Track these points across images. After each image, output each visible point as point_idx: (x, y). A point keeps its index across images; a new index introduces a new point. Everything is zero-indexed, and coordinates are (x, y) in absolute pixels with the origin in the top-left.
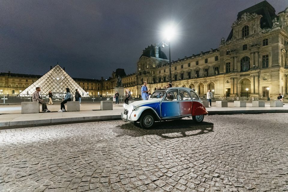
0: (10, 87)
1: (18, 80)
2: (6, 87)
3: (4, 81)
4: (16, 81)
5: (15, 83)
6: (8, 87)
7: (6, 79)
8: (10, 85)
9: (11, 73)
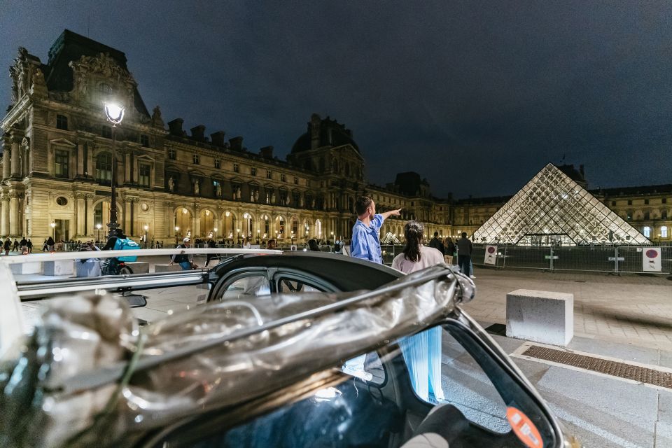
0: (472, 225)
1: (483, 210)
2: (464, 225)
3: (463, 215)
4: (480, 213)
5: (478, 217)
6: (468, 225)
7: (465, 211)
8: (471, 222)
9: (473, 197)
